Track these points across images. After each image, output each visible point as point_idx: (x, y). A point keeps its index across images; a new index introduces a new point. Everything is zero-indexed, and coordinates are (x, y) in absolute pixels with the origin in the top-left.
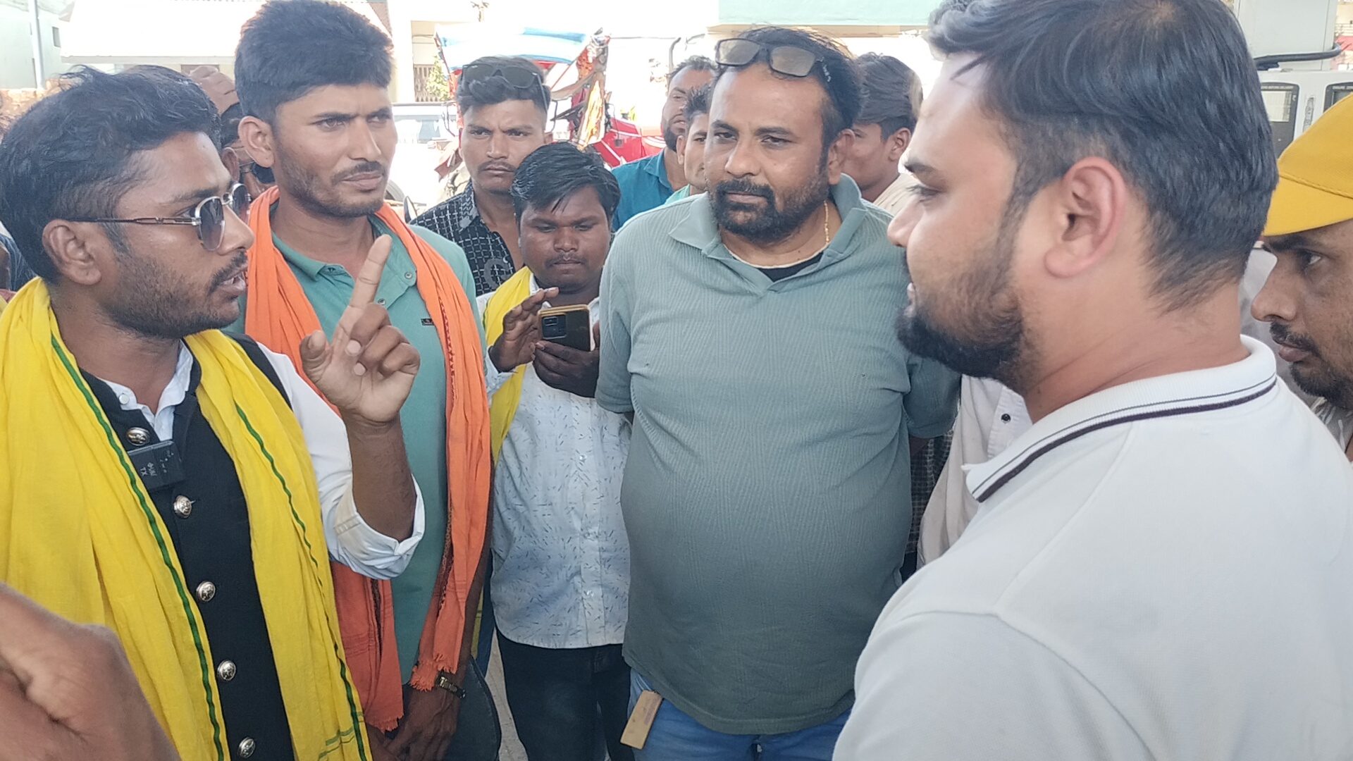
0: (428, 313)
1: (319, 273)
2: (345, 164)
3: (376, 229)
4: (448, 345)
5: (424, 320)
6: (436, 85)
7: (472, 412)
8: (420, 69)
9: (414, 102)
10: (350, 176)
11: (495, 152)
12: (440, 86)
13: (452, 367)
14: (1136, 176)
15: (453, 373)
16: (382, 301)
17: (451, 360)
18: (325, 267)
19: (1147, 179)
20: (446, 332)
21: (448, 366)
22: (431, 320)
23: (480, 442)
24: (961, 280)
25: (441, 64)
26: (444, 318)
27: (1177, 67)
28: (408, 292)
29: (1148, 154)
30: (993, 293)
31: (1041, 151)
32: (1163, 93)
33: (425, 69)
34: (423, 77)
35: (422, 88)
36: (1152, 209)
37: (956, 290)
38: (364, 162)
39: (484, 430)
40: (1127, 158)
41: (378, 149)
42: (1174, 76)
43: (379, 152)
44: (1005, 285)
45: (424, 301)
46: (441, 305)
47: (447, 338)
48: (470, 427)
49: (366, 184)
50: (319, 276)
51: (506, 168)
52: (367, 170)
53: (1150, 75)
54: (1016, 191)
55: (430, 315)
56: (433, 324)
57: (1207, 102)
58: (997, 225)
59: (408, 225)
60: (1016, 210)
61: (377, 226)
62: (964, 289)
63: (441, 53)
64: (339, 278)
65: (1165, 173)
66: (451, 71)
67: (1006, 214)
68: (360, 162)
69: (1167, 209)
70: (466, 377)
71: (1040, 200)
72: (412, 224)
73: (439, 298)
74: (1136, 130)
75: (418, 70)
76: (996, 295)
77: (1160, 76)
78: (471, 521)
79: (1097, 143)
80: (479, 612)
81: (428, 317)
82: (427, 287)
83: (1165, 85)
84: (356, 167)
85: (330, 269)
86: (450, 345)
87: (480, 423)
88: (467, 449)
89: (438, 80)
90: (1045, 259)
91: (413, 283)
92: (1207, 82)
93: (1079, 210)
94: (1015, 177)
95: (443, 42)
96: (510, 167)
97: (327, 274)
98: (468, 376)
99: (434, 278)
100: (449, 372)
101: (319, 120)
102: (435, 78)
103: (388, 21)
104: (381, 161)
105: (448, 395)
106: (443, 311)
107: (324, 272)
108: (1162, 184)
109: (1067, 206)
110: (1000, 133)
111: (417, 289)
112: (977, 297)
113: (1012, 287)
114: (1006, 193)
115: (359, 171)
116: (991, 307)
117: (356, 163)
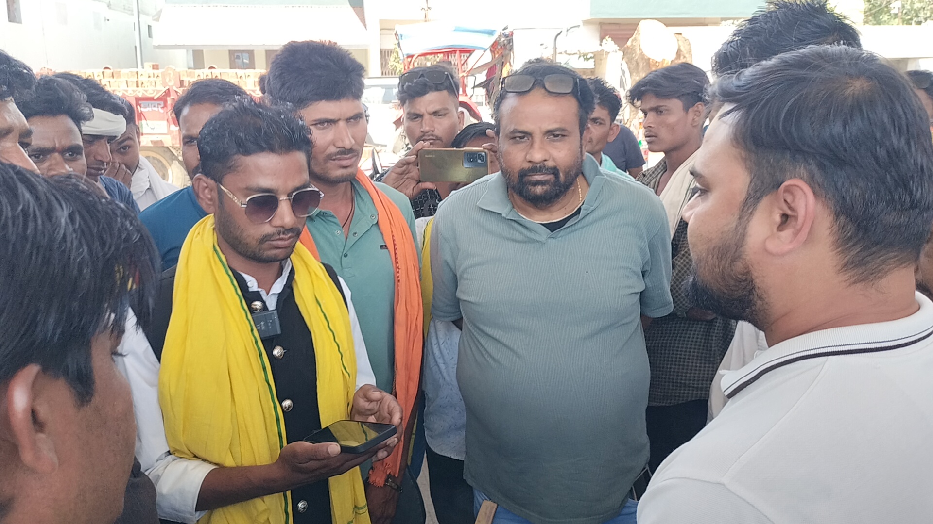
0: (384, 240)
1: (317, 215)
2: (332, 150)
3: (354, 186)
4: (397, 263)
5: (381, 246)
6: (395, 63)
7: (411, 306)
8: (385, 52)
9: (380, 75)
10: (334, 157)
11: (426, 128)
12: (397, 64)
13: (398, 277)
14: (827, 193)
15: (399, 281)
16: (355, 234)
17: (398, 272)
18: (320, 212)
19: (834, 196)
20: (395, 254)
21: (396, 277)
22: (386, 246)
23: (416, 325)
24: (714, 249)
25: (398, 49)
26: (395, 245)
27: (857, 125)
28: (372, 228)
29: (836, 179)
30: (733, 261)
31: (765, 171)
32: (846, 140)
33: (388, 52)
34: (387, 57)
35: (385, 65)
36: (837, 216)
37: (711, 256)
38: (343, 149)
39: (419, 318)
40: (820, 180)
41: (351, 139)
42: (854, 130)
43: (353, 142)
44: (739, 257)
45: (382, 234)
46: (393, 236)
47: (396, 258)
48: (409, 316)
49: (345, 163)
50: (318, 218)
51: (434, 138)
52: (345, 154)
53: (837, 128)
54: (749, 196)
55: (385, 243)
56: (387, 249)
57: (878, 148)
58: (737, 217)
59: (372, 182)
60: (748, 209)
61: (354, 183)
62: (715, 257)
63: (399, 44)
64: (330, 218)
65: (846, 193)
66: (405, 56)
67: (743, 210)
68: (341, 149)
69: (847, 215)
70: (407, 284)
71: (765, 202)
72: (376, 180)
73: (392, 232)
74: (827, 163)
75: (383, 52)
76: (735, 263)
77: (845, 127)
78: (409, 377)
79: (802, 170)
80: (413, 434)
81: (384, 244)
82: (384, 225)
83: (848, 135)
84: (338, 152)
85: (324, 213)
86: (398, 263)
87: (416, 313)
88: (407, 330)
89: (396, 60)
90: (765, 241)
91: (376, 222)
92: (878, 135)
93: (789, 212)
94: (749, 187)
95: (400, 37)
96: (437, 137)
97: (322, 216)
98: (409, 283)
99: (389, 219)
100: (396, 280)
101: (314, 123)
102: (394, 59)
103: (364, 20)
104: (354, 148)
105: (396, 294)
106: (394, 241)
107: (320, 215)
108: (844, 199)
109: (781, 209)
110: (742, 158)
111: (378, 225)
112: (723, 262)
113: (745, 259)
114: (744, 196)
115: (340, 155)
116: (733, 271)
117: (338, 150)
